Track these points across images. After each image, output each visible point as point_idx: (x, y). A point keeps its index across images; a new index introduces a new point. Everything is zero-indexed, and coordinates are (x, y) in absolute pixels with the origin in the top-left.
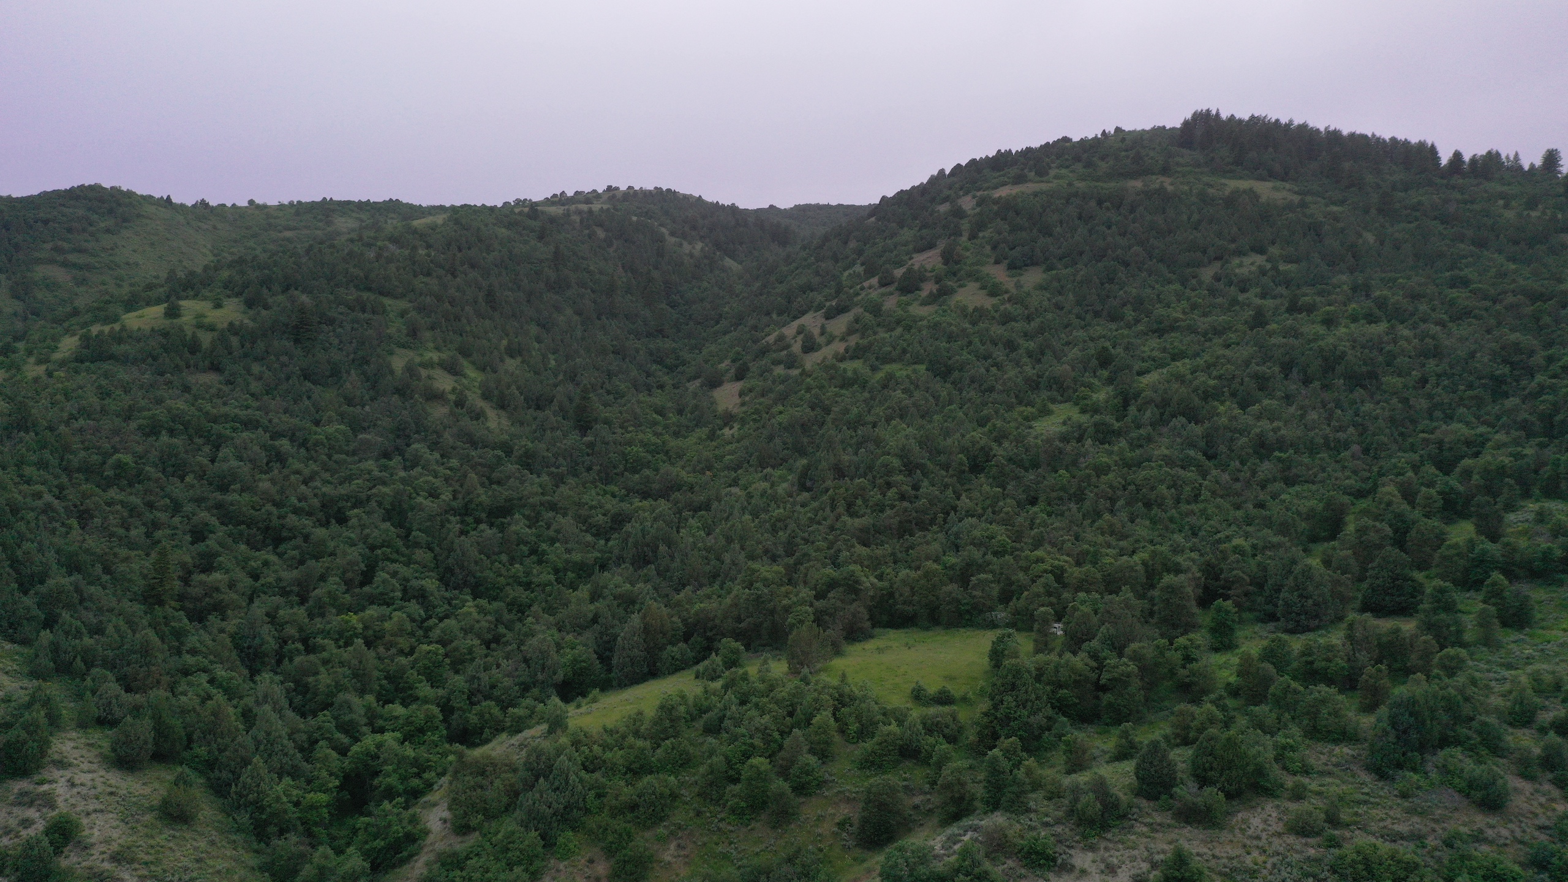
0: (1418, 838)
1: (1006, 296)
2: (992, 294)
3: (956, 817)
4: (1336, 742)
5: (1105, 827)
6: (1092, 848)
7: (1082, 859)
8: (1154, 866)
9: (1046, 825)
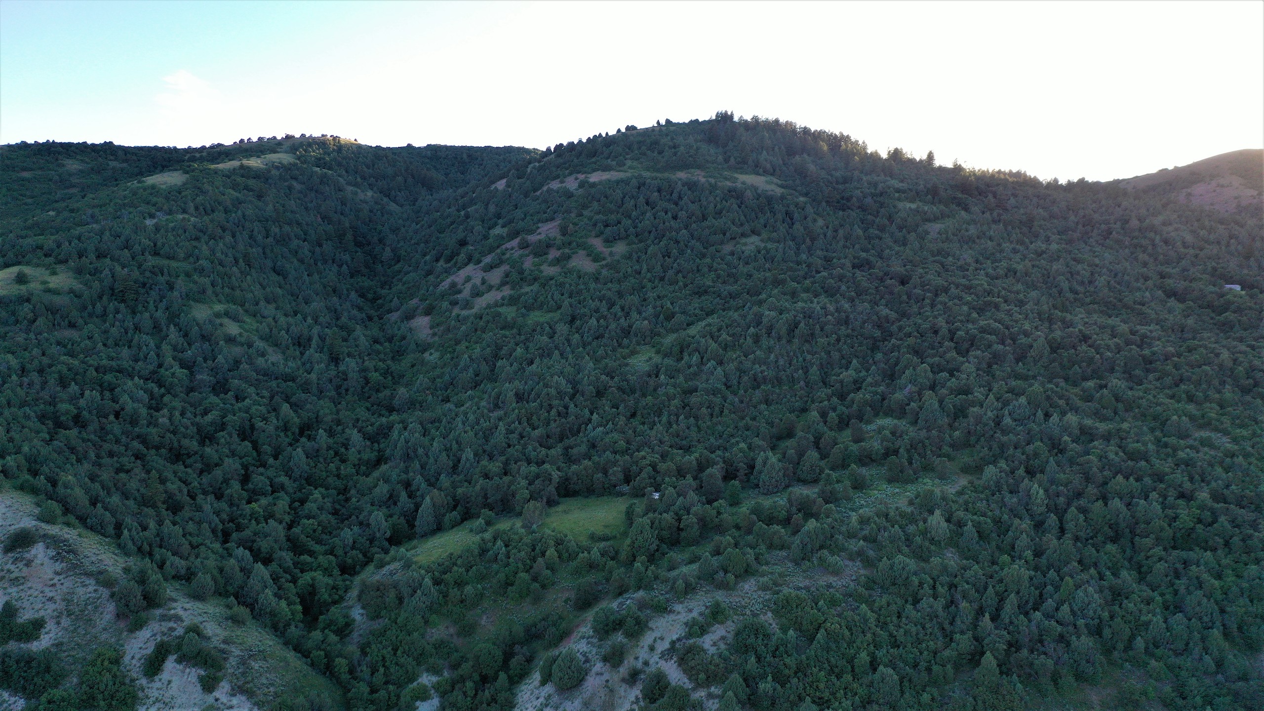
0: (807, 588)
1: (604, 263)
2: (595, 260)
3: (620, 594)
4: (781, 549)
5: (686, 593)
6: (681, 603)
7: (678, 607)
8: (707, 607)
9: (662, 594)
